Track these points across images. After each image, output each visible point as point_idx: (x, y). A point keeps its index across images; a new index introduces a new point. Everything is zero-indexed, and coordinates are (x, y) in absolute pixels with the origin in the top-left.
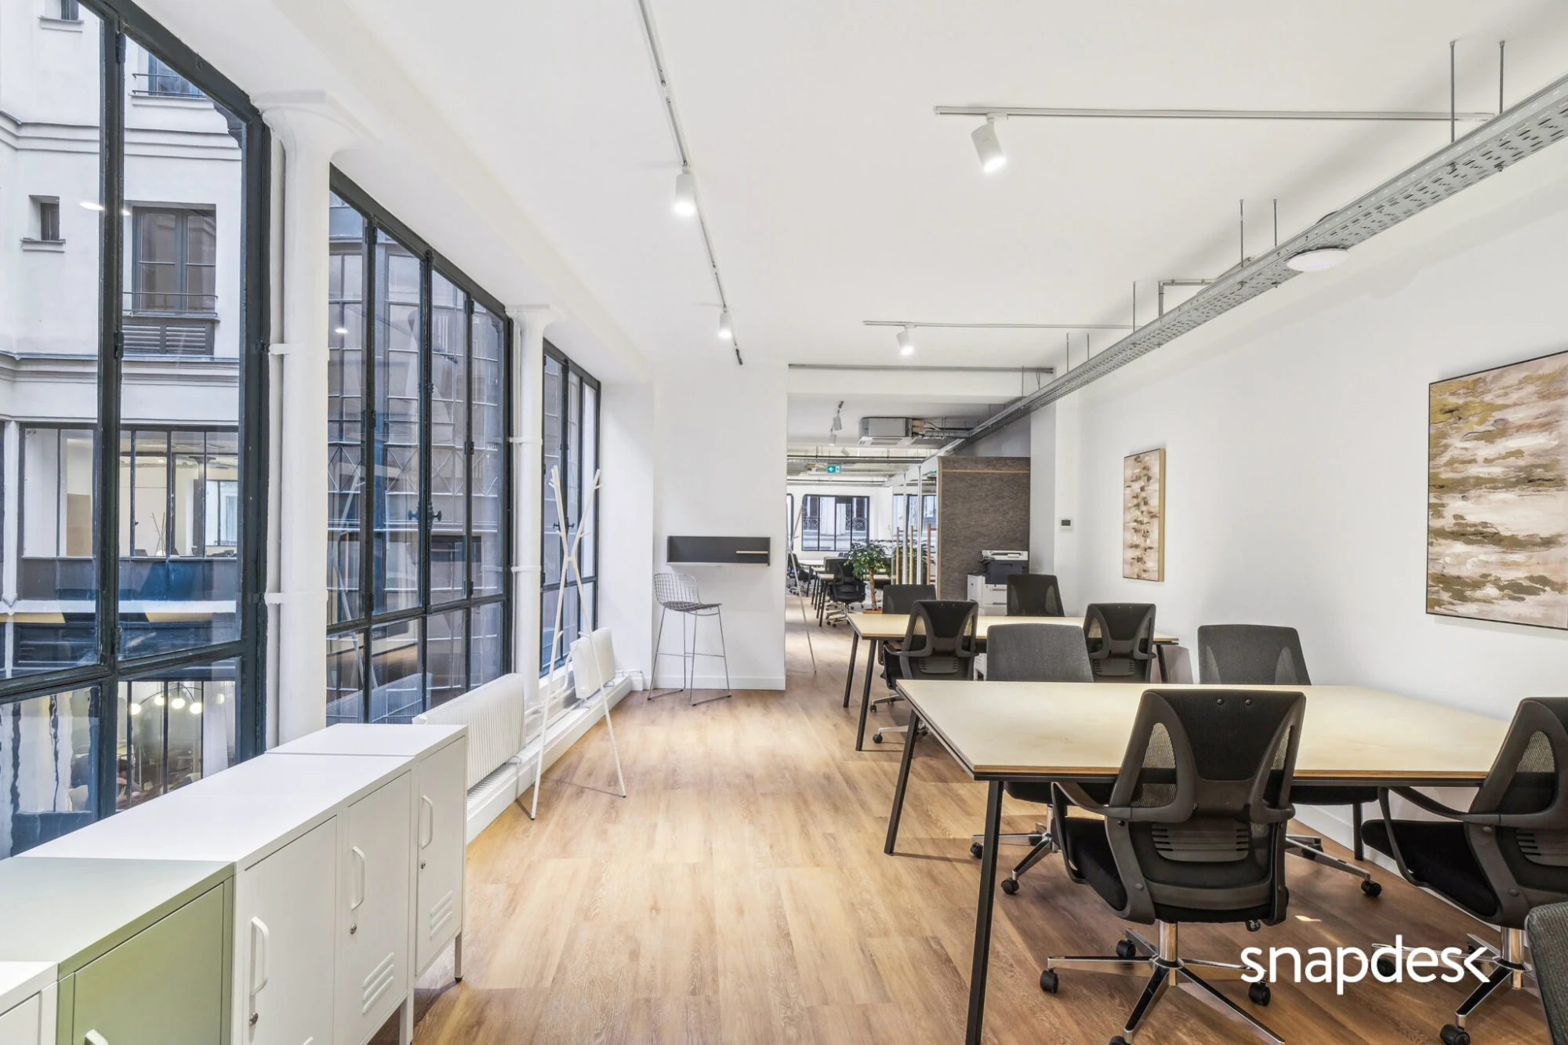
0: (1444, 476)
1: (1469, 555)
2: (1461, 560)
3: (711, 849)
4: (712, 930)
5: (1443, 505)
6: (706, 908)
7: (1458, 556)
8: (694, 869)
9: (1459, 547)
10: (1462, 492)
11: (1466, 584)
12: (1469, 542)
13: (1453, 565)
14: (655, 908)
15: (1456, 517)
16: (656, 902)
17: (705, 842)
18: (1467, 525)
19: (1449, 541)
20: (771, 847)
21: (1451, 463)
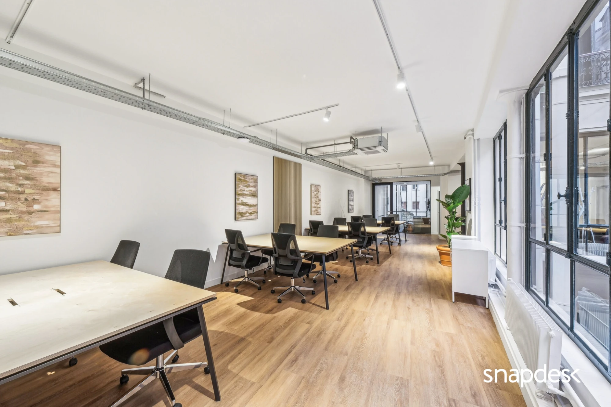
0: (239, 192)
1: (244, 208)
2: (243, 209)
3: (388, 324)
4: (394, 301)
5: (239, 198)
6: (394, 306)
7: (242, 208)
8: (396, 318)
9: (242, 207)
10: (243, 196)
11: (244, 214)
12: (244, 206)
13: (241, 210)
14: (409, 308)
15: (242, 201)
16: (409, 310)
17: (389, 328)
18: (244, 202)
19: (240, 206)
20: (364, 320)
21: (241, 190)
